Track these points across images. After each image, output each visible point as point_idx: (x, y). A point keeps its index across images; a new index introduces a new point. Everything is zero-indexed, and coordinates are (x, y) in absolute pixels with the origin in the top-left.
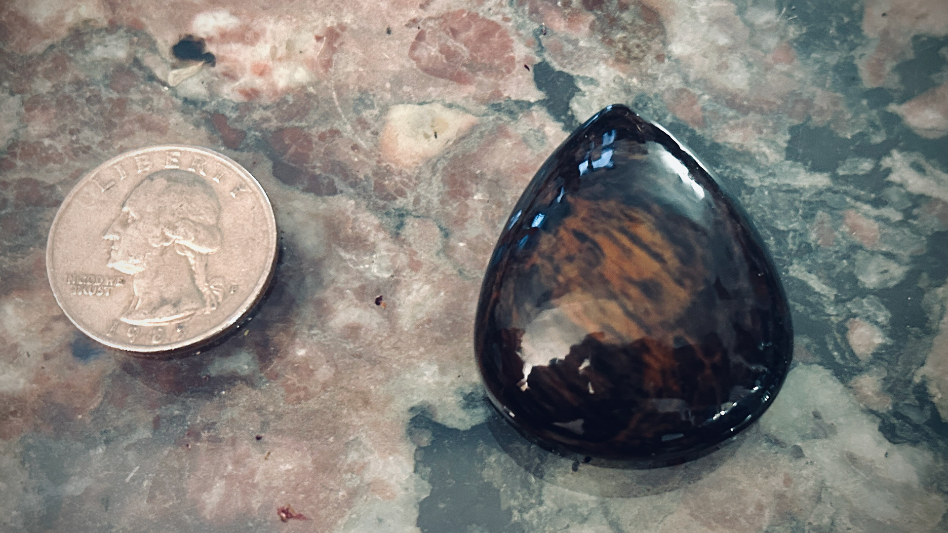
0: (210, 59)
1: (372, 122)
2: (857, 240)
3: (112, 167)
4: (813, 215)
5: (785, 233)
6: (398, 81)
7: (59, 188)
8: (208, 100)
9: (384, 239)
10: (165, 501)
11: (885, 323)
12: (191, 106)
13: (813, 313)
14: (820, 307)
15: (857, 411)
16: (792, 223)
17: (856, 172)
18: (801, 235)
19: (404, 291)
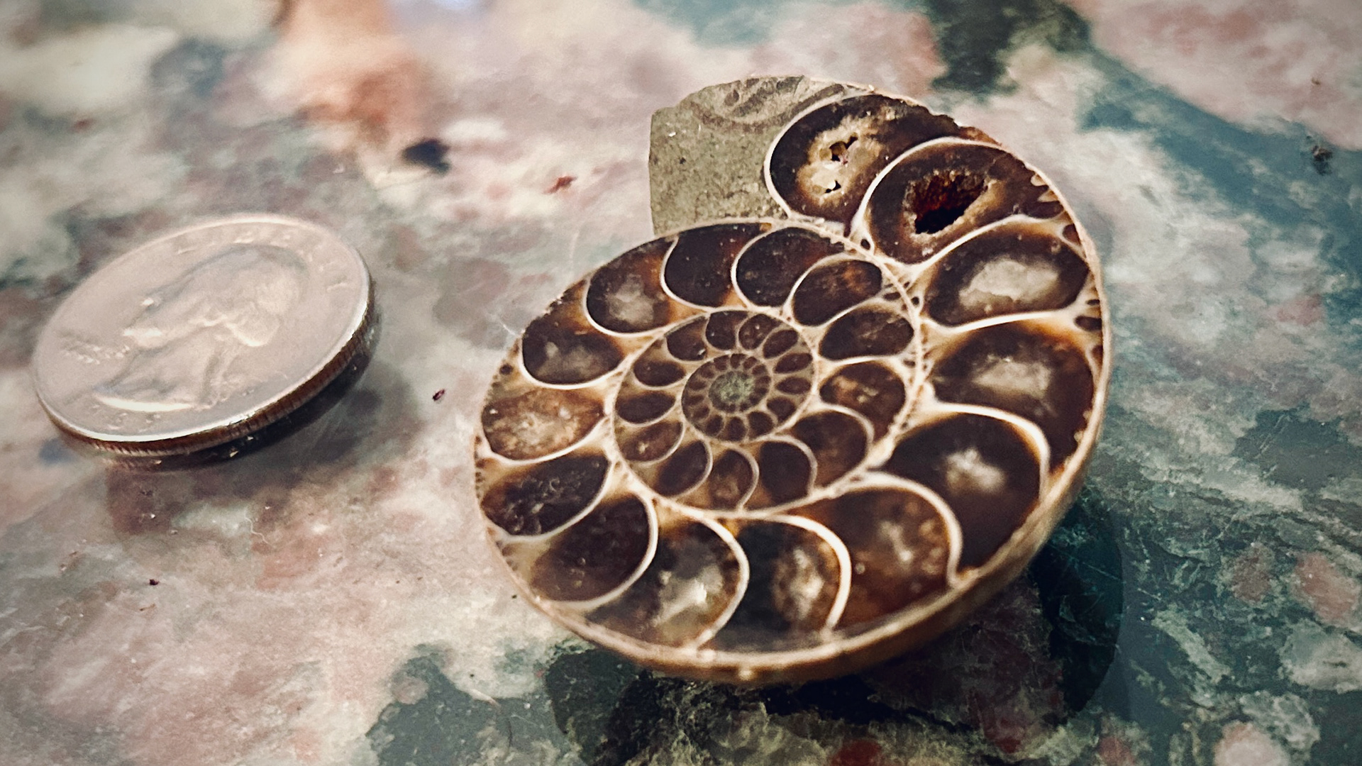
4: (1243, 546)
5: (1178, 560)
10: (15, 663)
11: (1302, 746)
13: (1166, 693)
14: (1186, 688)
16: (1196, 548)
17: (1354, 499)
18: (1204, 569)
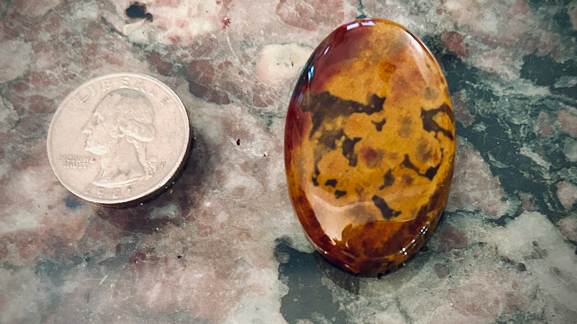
0: (149, 17)
1: (252, 56)
2: (566, 130)
3: (87, 88)
4: (538, 114)
5: (519, 126)
6: (268, 29)
7: (56, 101)
8: (148, 44)
9: (260, 132)
10: (124, 297)
12: (138, 48)
13: (535, 178)
14: (540, 174)
15: (562, 241)
16: (523, 119)
17: (566, 85)
18: (529, 127)
19: (272, 165)
